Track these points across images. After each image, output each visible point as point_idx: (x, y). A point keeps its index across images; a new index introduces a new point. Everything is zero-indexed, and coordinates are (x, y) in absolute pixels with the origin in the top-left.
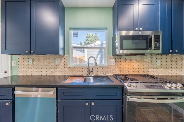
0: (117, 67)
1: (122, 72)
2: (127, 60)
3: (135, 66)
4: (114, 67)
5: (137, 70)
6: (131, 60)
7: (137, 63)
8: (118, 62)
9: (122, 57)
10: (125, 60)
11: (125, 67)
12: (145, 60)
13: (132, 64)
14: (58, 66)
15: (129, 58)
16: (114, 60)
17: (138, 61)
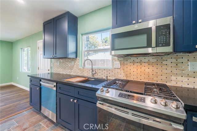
0: (122, 70)
1: (128, 77)
2: (135, 62)
3: (147, 70)
4: (119, 70)
5: (151, 76)
6: (141, 62)
7: (151, 67)
8: (124, 64)
9: (129, 59)
10: (132, 62)
11: (132, 71)
12: (164, 62)
13: (143, 68)
14: (73, 67)
15: (139, 60)
16: (118, 62)
17: (152, 64)
